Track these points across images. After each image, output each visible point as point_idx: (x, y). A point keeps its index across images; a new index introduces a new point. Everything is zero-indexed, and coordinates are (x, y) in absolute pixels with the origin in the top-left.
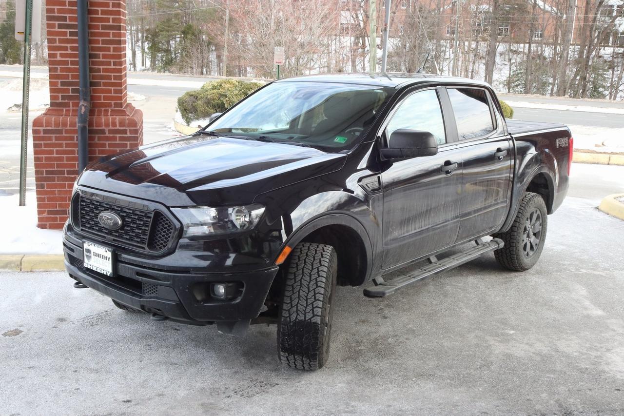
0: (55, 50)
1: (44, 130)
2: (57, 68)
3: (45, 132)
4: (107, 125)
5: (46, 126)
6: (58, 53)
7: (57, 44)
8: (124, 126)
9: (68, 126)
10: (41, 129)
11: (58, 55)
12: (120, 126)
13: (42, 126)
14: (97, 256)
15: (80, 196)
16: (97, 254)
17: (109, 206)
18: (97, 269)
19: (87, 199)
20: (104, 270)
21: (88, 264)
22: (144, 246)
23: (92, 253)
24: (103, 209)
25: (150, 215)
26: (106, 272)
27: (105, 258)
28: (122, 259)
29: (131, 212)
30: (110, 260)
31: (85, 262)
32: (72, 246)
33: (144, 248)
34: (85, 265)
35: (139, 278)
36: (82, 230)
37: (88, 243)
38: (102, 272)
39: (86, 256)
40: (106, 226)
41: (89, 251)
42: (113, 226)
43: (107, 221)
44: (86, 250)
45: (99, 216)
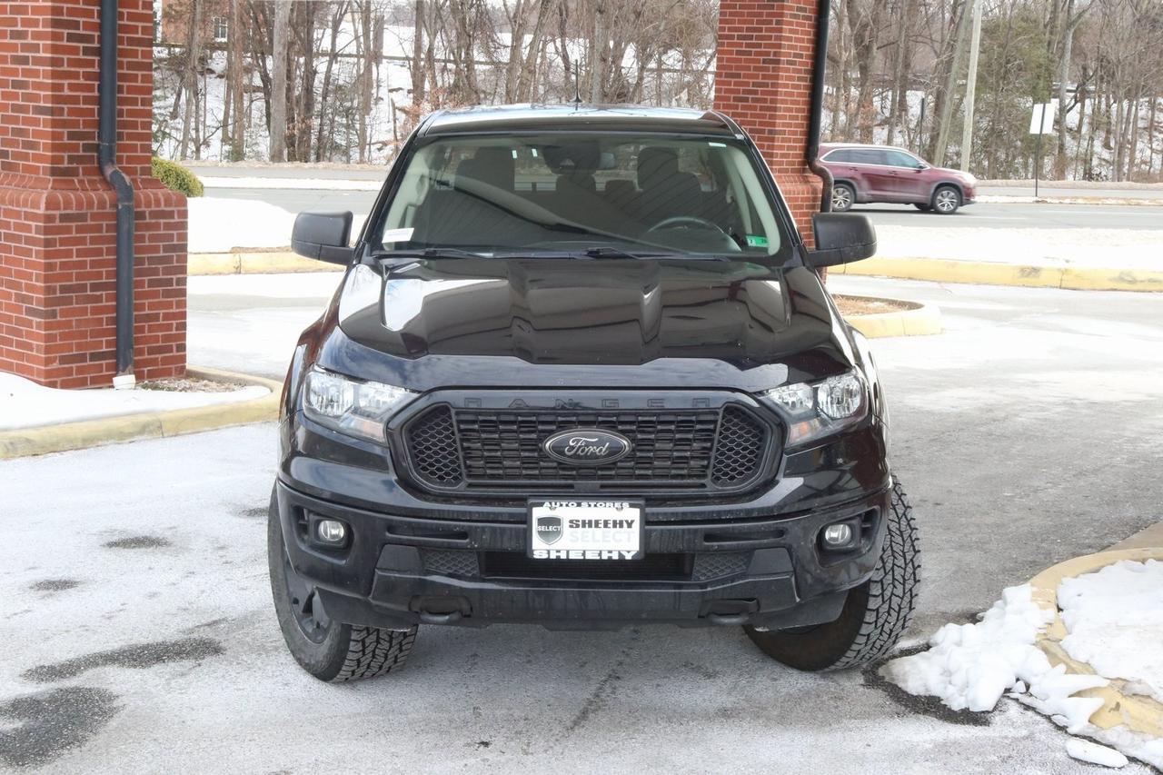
0: (61, 78)
1: (61, 215)
2: (63, 109)
3: (64, 218)
4: (148, 204)
5: (64, 209)
6: (66, 82)
7: (65, 68)
8: (170, 205)
9: (95, 207)
10: (57, 213)
11: (66, 87)
12: (166, 206)
13: (59, 209)
14: (584, 526)
15: (453, 412)
16: (584, 522)
17: (574, 419)
18: (584, 554)
19: (480, 414)
20: (610, 552)
21: (549, 552)
22: (703, 481)
23: (566, 524)
24: (554, 427)
25: (711, 417)
26: (620, 554)
27: (615, 526)
28: (661, 518)
29: (654, 419)
30: (633, 525)
31: (533, 548)
32: (456, 526)
33: (703, 486)
34: (537, 555)
35: (712, 546)
36: (470, 485)
37: (553, 503)
38: (605, 556)
39: (540, 533)
40: (584, 461)
41: (554, 521)
42: (605, 456)
43: (587, 450)
44: (542, 521)
45: (547, 445)
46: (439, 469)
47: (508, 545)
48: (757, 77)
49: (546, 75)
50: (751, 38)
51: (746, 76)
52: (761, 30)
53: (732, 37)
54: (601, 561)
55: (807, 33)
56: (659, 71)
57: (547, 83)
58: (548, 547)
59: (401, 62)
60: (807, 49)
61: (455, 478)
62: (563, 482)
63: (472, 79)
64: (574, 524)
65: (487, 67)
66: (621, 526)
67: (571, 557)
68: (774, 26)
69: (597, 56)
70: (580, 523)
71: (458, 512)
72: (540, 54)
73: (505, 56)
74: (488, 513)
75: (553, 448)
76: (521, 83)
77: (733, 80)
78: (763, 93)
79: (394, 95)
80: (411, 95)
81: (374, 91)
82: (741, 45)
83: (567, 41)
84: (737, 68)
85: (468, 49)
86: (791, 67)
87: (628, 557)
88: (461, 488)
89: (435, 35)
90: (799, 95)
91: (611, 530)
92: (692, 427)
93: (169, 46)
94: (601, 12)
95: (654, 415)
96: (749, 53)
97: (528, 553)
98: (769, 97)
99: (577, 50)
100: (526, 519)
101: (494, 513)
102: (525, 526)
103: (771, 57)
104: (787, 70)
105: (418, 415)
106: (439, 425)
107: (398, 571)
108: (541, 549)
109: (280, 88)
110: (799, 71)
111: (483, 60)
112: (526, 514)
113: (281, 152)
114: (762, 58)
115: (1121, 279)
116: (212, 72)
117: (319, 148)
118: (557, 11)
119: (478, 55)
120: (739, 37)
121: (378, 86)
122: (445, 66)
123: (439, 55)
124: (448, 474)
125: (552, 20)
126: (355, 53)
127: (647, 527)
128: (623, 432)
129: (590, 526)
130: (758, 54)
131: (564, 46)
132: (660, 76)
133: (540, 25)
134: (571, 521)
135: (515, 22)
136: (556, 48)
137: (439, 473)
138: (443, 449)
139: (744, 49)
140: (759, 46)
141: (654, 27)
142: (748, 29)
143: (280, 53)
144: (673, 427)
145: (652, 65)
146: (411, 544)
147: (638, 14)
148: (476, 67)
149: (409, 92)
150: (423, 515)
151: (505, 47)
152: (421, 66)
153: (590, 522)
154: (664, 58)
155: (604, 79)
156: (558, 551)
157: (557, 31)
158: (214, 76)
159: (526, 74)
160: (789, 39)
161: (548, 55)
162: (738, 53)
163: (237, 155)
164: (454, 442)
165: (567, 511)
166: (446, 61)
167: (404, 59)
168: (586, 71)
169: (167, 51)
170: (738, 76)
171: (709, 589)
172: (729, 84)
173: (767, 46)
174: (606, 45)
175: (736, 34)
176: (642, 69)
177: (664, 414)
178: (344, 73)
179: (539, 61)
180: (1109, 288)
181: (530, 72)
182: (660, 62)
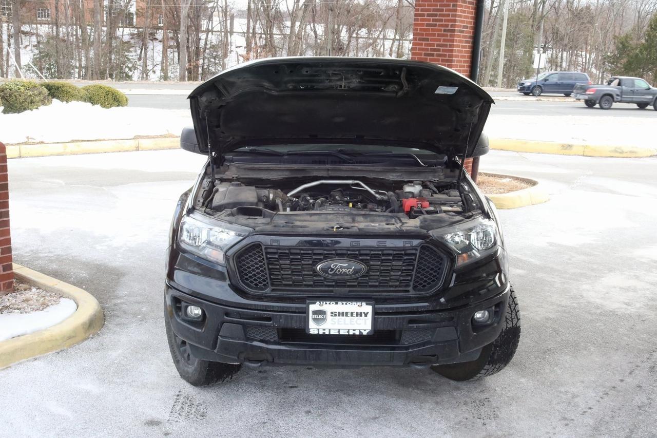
14: (339, 315)
15: (263, 247)
16: (339, 313)
17: (334, 252)
18: (339, 332)
19: (279, 249)
20: (354, 330)
21: (318, 330)
22: (407, 289)
23: (329, 314)
24: (322, 257)
25: (414, 252)
26: (360, 332)
27: (357, 316)
28: (384, 311)
29: (380, 252)
30: (368, 315)
31: (310, 327)
32: (265, 314)
33: (408, 291)
34: (312, 332)
35: (413, 326)
36: (273, 290)
37: (322, 303)
38: (351, 333)
39: (314, 319)
40: (339, 277)
41: (322, 313)
42: (352, 274)
43: (341, 270)
44: (315, 313)
45: (318, 267)
46: (255, 280)
47: (295, 325)
48: (440, 40)
49: (306, 40)
50: (436, 15)
51: (432, 40)
52: (442, 10)
53: (424, 15)
54: (349, 335)
55: (471, 13)
56: (357, 38)
57: (307, 43)
58: (318, 327)
59: (241, 34)
60: (470, 23)
61: (264, 285)
62: (327, 289)
63: (272, 42)
64: (333, 314)
65: (280, 36)
66: (361, 316)
67: (331, 333)
68: (451, 8)
69: (330, 31)
70: (337, 314)
71: (266, 306)
72: (303, 30)
73: (288, 31)
74: (283, 307)
75: (322, 269)
76: (295, 44)
77: (424, 42)
78: (444, 51)
79: (238, 50)
80: (246, 49)
81: (229, 47)
82: (429, 20)
83: (316, 25)
84: (427, 35)
85: (270, 28)
86: (461, 34)
87: (365, 333)
88: (268, 291)
89: (256, 22)
90: (466, 52)
91: (355, 318)
92: (402, 257)
93: (138, 28)
94: (332, 10)
95: (380, 250)
96: (435, 25)
97: (306, 331)
98: (447, 54)
99: (320, 29)
100: (305, 311)
101: (287, 307)
102: (305, 315)
103: (449, 28)
104: (459, 36)
105: (244, 249)
106: (255, 254)
107: (232, 338)
108: (314, 328)
109: (183, 46)
110: (465, 37)
111: (277, 33)
112: (305, 308)
113: (184, 76)
114: (443, 28)
115: (616, 151)
116: (156, 39)
117: (202, 74)
118: (312, 10)
119: (275, 31)
120: (428, 15)
121: (231, 45)
122: (261, 36)
123: (258, 31)
124: (260, 283)
125: (309, 15)
126: (220, 30)
127: (376, 316)
128: (362, 260)
129: (343, 315)
130: (440, 26)
131: (314, 27)
132: (357, 40)
133: (304, 17)
134: (332, 313)
135: (292, 15)
136: (311, 28)
137: (255, 282)
138: (257, 268)
139: (431, 23)
140: (441, 21)
141: (355, 18)
142: (434, 10)
143: (183, 31)
144: (391, 258)
145: (354, 35)
146: (238, 323)
147: (349, 12)
148: (274, 36)
149: (245, 48)
150: (246, 307)
151: (288, 27)
152: (250, 36)
153: (343, 313)
154: (359, 32)
155: (333, 41)
156: (324, 330)
157: (311, 20)
158: (157, 41)
159: (297, 39)
160: (461, 16)
161: (307, 31)
162: (427, 25)
163: (166, 78)
164: (264, 264)
165: (329, 307)
166: (261, 34)
167: (242, 33)
168: (325, 38)
169: (137, 30)
170: (428, 40)
171: (410, 350)
172: (421, 45)
173: (446, 21)
174: (334, 27)
175: (426, 13)
176: (350, 37)
177: (386, 250)
178: (213, 39)
179: (303, 33)
180: (609, 156)
181: (299, 38)
182: (357, 34)
